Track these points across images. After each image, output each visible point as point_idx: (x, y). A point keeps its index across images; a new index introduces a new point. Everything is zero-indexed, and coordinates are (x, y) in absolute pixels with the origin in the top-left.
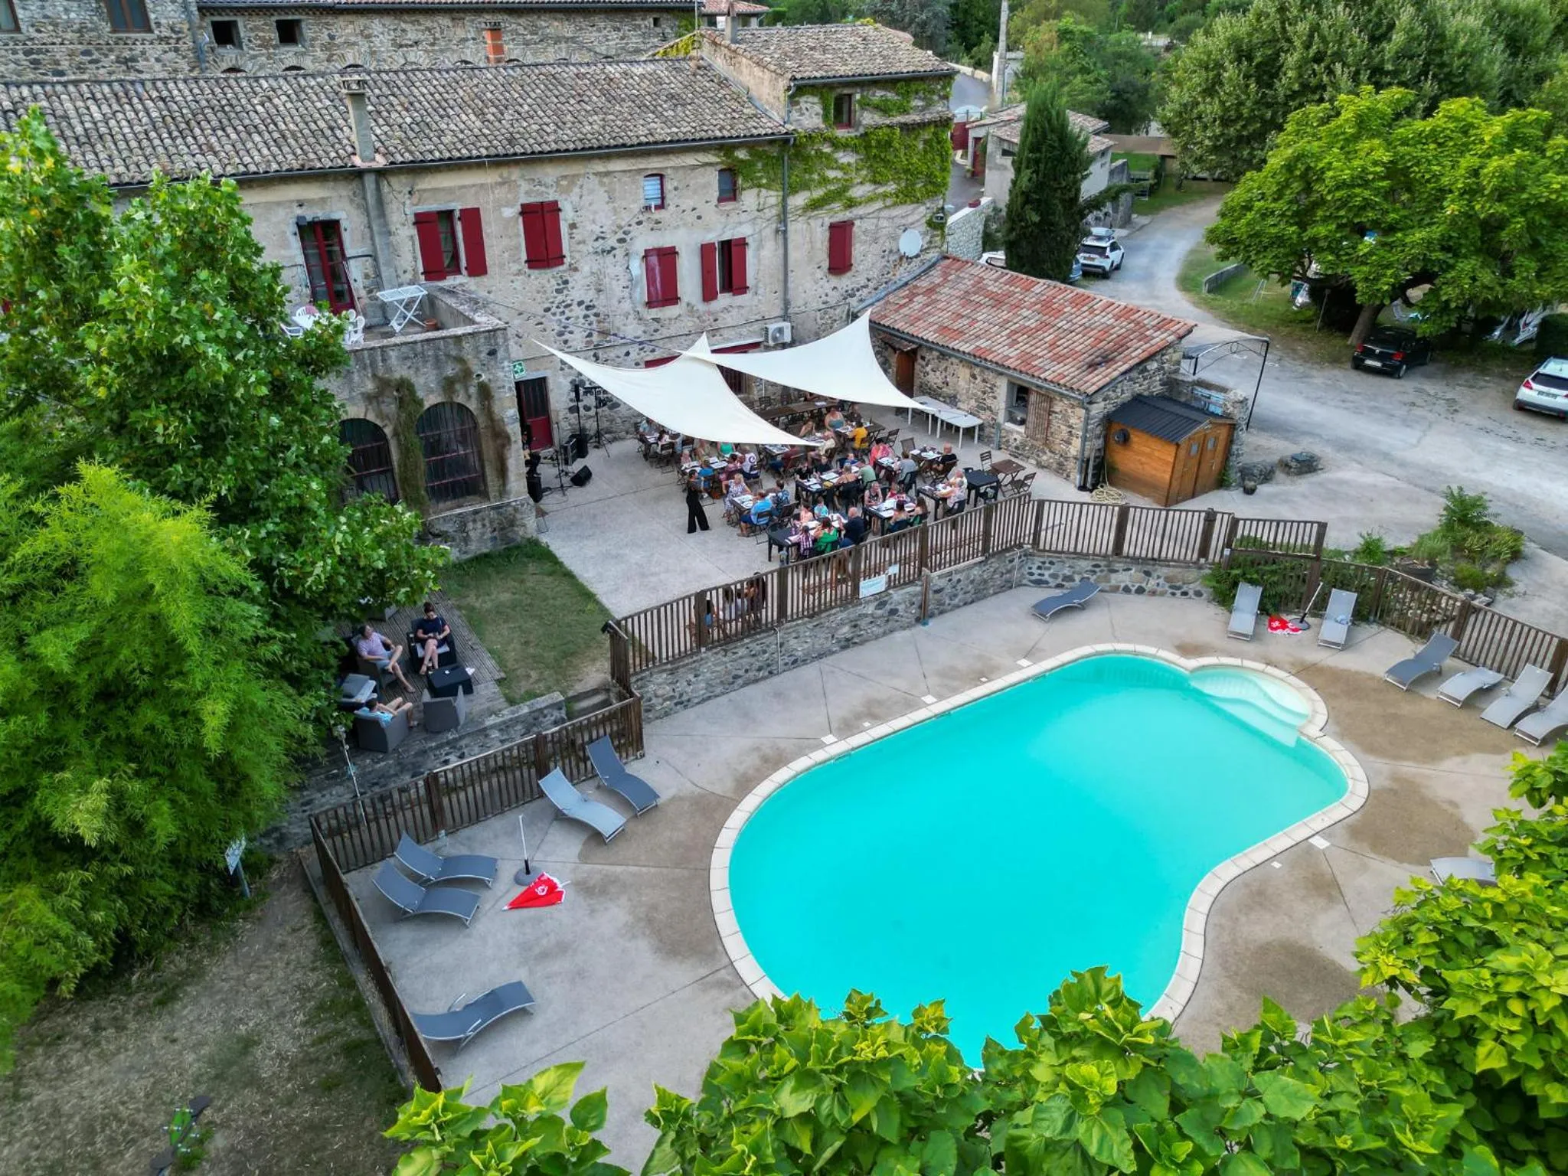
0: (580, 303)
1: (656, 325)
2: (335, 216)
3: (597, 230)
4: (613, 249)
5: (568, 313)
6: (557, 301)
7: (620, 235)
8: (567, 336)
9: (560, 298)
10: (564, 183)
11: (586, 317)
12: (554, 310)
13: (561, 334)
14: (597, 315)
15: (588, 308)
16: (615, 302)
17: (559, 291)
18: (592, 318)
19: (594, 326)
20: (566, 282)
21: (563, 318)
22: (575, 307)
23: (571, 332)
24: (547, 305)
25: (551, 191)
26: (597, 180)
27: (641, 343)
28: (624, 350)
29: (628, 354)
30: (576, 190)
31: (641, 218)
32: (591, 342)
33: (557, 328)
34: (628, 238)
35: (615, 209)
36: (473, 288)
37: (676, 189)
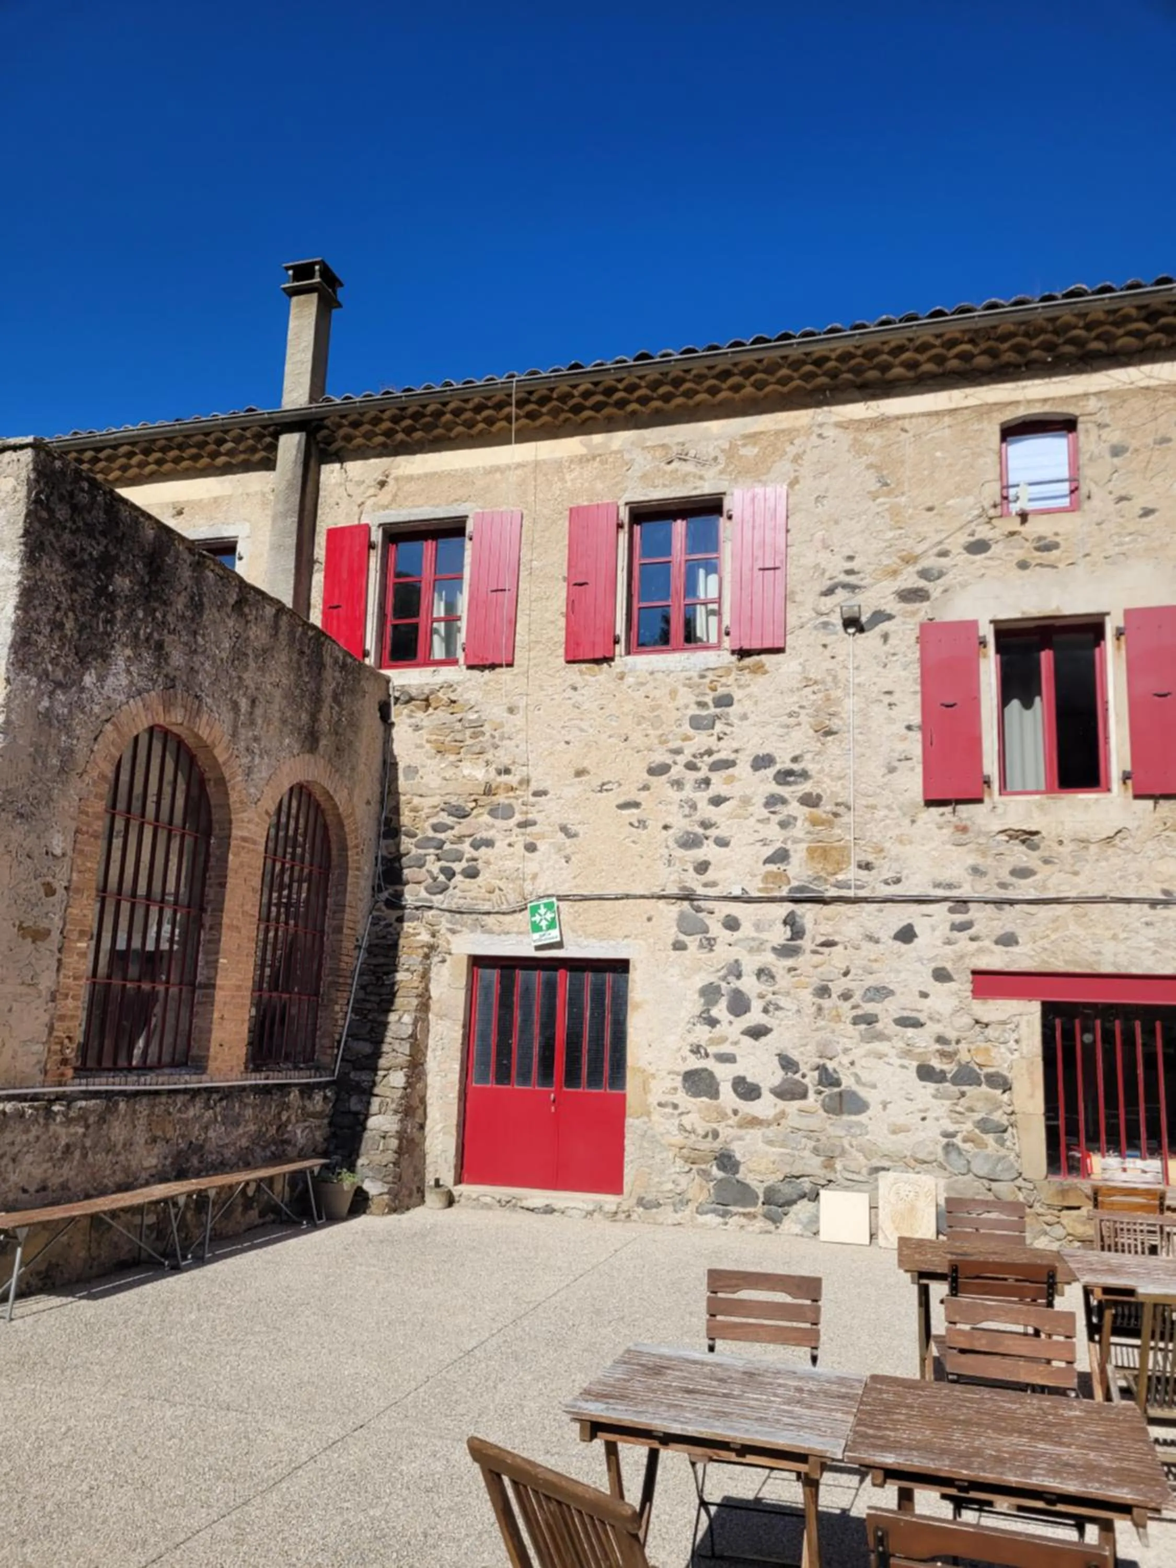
0: (762, 762)
1: (1020, 855)
2: (226, 532)
3: (835, 567)
4: (880, 617)
5: (718, 786)
6: (690, 749)
7: (909, 579)
8: (708, 851)
9: (702, 740)
10: (750, 451)
11: (773, 801)
12: (676, 771)
13: (690, 842)
14: (811, 801)
15: (784, 777)
16: (875, 768)
17: (697, 723)
18: (794, 808)
19: (799, 830)
20: (725, 701)
21: (701, 798)
22: (743, 769)
23: (722, 843)
24: (660, 757)
25: (711, 473)
26: (847, 439)
27: (962, 904)
28: (900, 916)
29: (906, 935)
30: (784, 467)
31: (984, 532)
32: (782, 877)
33: (681, 824)
34: (934, 588)
35: (895, 512)
36: (472, 696)
37: (1117, 451)
